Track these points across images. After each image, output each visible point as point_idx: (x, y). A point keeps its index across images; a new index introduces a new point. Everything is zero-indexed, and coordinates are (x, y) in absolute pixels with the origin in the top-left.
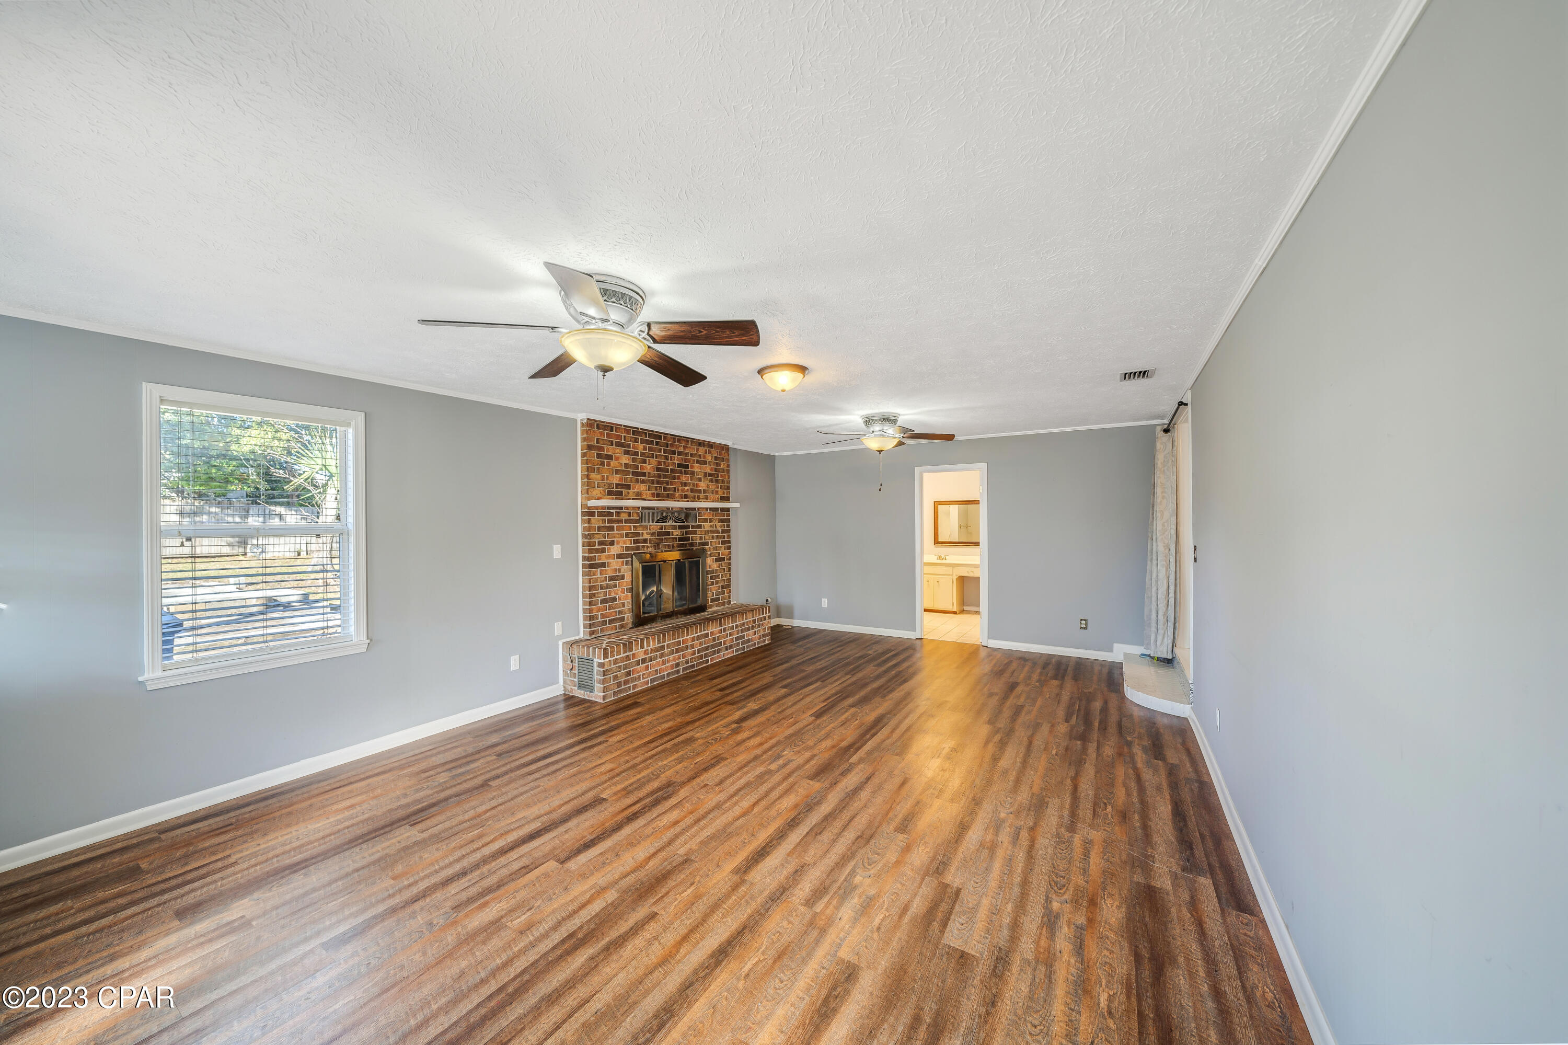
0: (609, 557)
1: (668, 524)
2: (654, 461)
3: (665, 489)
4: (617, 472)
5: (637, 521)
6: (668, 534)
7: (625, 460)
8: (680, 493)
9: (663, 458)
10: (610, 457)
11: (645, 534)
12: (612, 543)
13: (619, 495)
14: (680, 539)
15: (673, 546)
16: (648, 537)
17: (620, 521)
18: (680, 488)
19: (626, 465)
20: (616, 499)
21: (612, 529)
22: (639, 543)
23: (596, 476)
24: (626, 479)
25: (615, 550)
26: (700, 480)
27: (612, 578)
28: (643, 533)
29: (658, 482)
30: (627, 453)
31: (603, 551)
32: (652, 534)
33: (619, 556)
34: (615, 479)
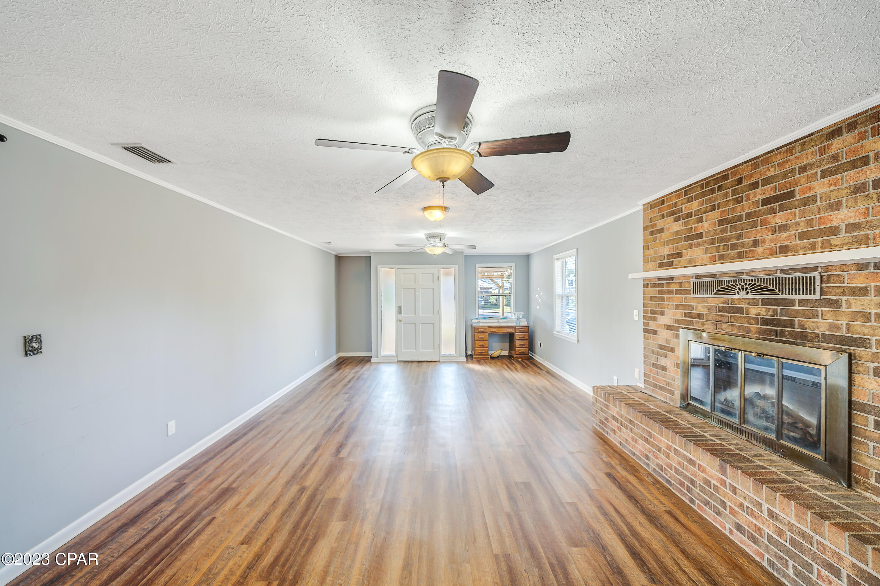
0: (660, 326)
1: (737, 296)
2: (715, 215)
3: (734, 247)
4: (668, 242)
5: (687, 292)
6: (740, 310)
7: (677, 226)
8: (768, 245)
9: (731, 203)
10: (661, 230)
11: (699, 308)
12: (662, 313)
13: (670, 265)
14: (766, 322)
15: (748, 331)
16: (703, 311)
17: (670, 292)
18: (769, 237)
19: (677, 233)
20: (666, 269)
21: (663, 299)
22: (692, 317)
23: (651, 252)
24: (676, 248)
25: (664, 320)
26: (837, 206)
27: (661, 347)
28: (697, 306)
29: (722, 240)
30: (677, 220)
31: (655, 319)
32: (709, 309)
33: (669, 327)
34: (666, 251)
